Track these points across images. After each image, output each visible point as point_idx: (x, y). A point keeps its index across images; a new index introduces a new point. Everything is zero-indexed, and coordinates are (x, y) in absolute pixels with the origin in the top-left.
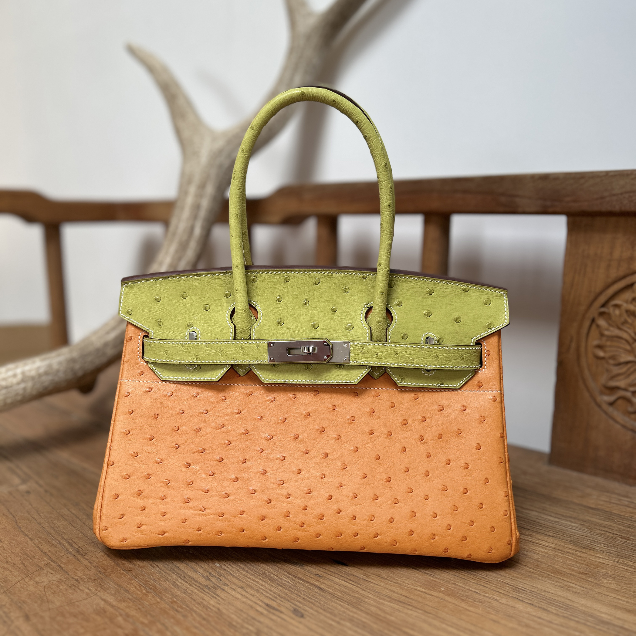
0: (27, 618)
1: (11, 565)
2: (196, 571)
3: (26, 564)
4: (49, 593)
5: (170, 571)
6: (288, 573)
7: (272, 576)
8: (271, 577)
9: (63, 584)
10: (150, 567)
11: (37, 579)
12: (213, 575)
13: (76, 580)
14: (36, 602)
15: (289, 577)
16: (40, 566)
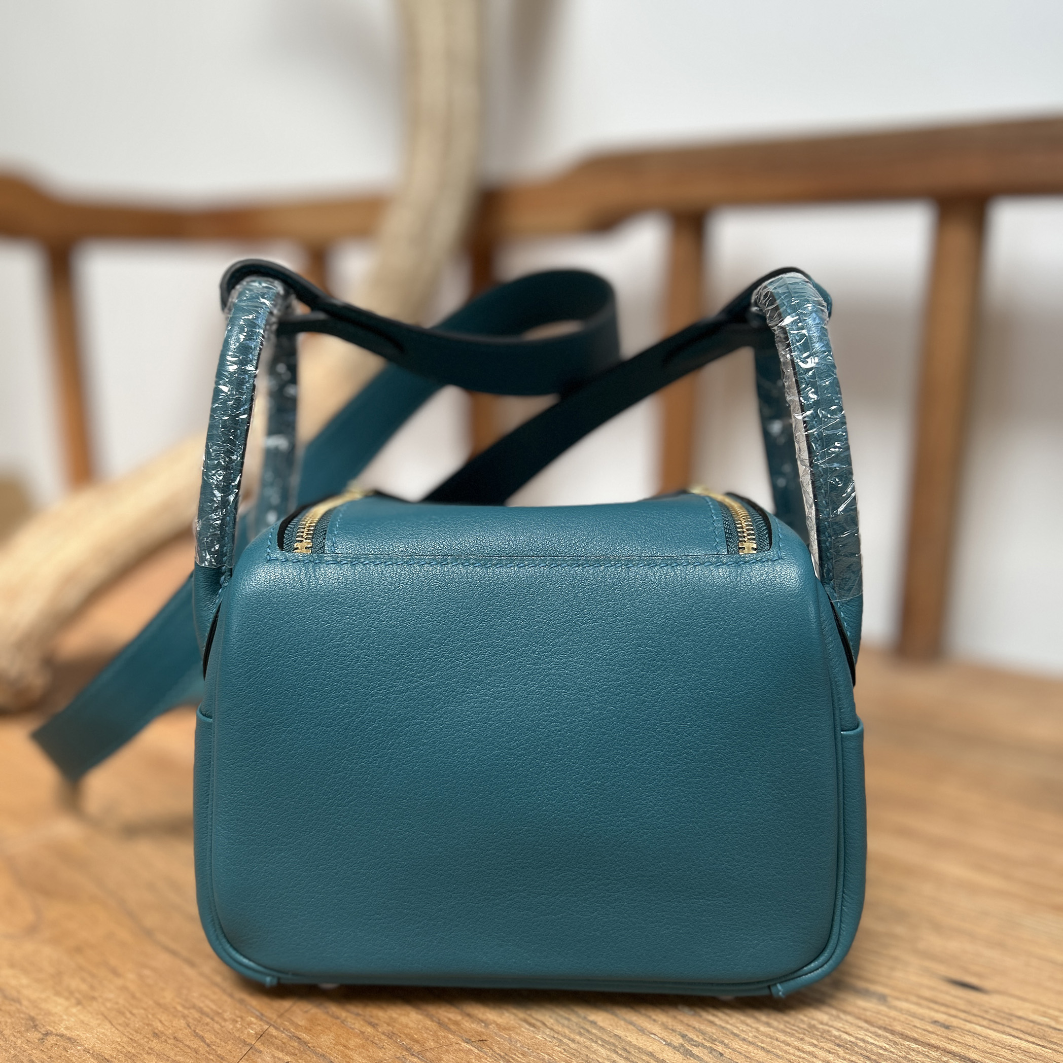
1: (169, 1041)
2: (642, 1031)
3: (209, 1037)
5: (580, 1034)
6: (866, 1021)
7: (837, 1033)
8: (835, 1037)
10: (526, 1029)
12: (692, 1040)
15: (879, 1036)
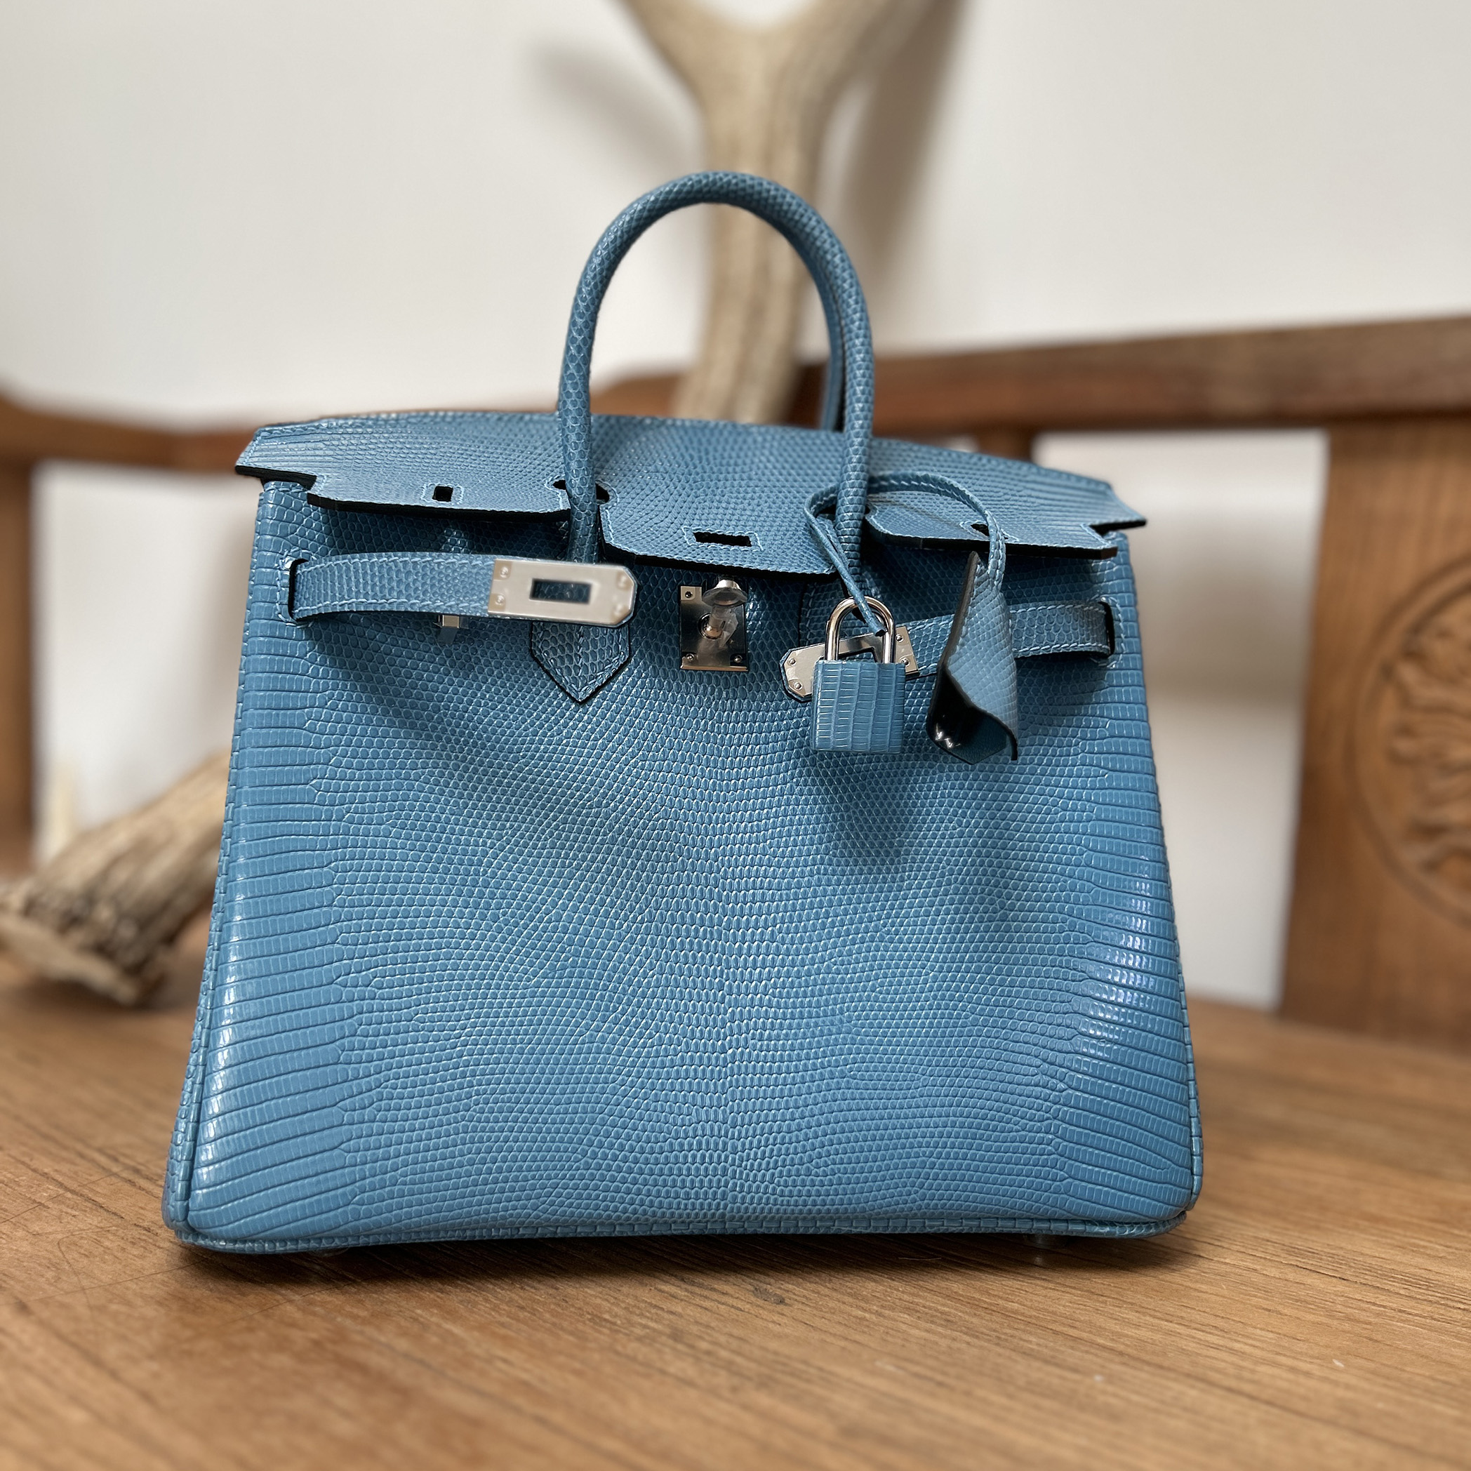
0: (23, 1308)
4: (76, 1256)
9: (111, 1237)
11: (36, 1227)
13: (145, 1229)
14: (42, 1276)
16: (38, 1200)
